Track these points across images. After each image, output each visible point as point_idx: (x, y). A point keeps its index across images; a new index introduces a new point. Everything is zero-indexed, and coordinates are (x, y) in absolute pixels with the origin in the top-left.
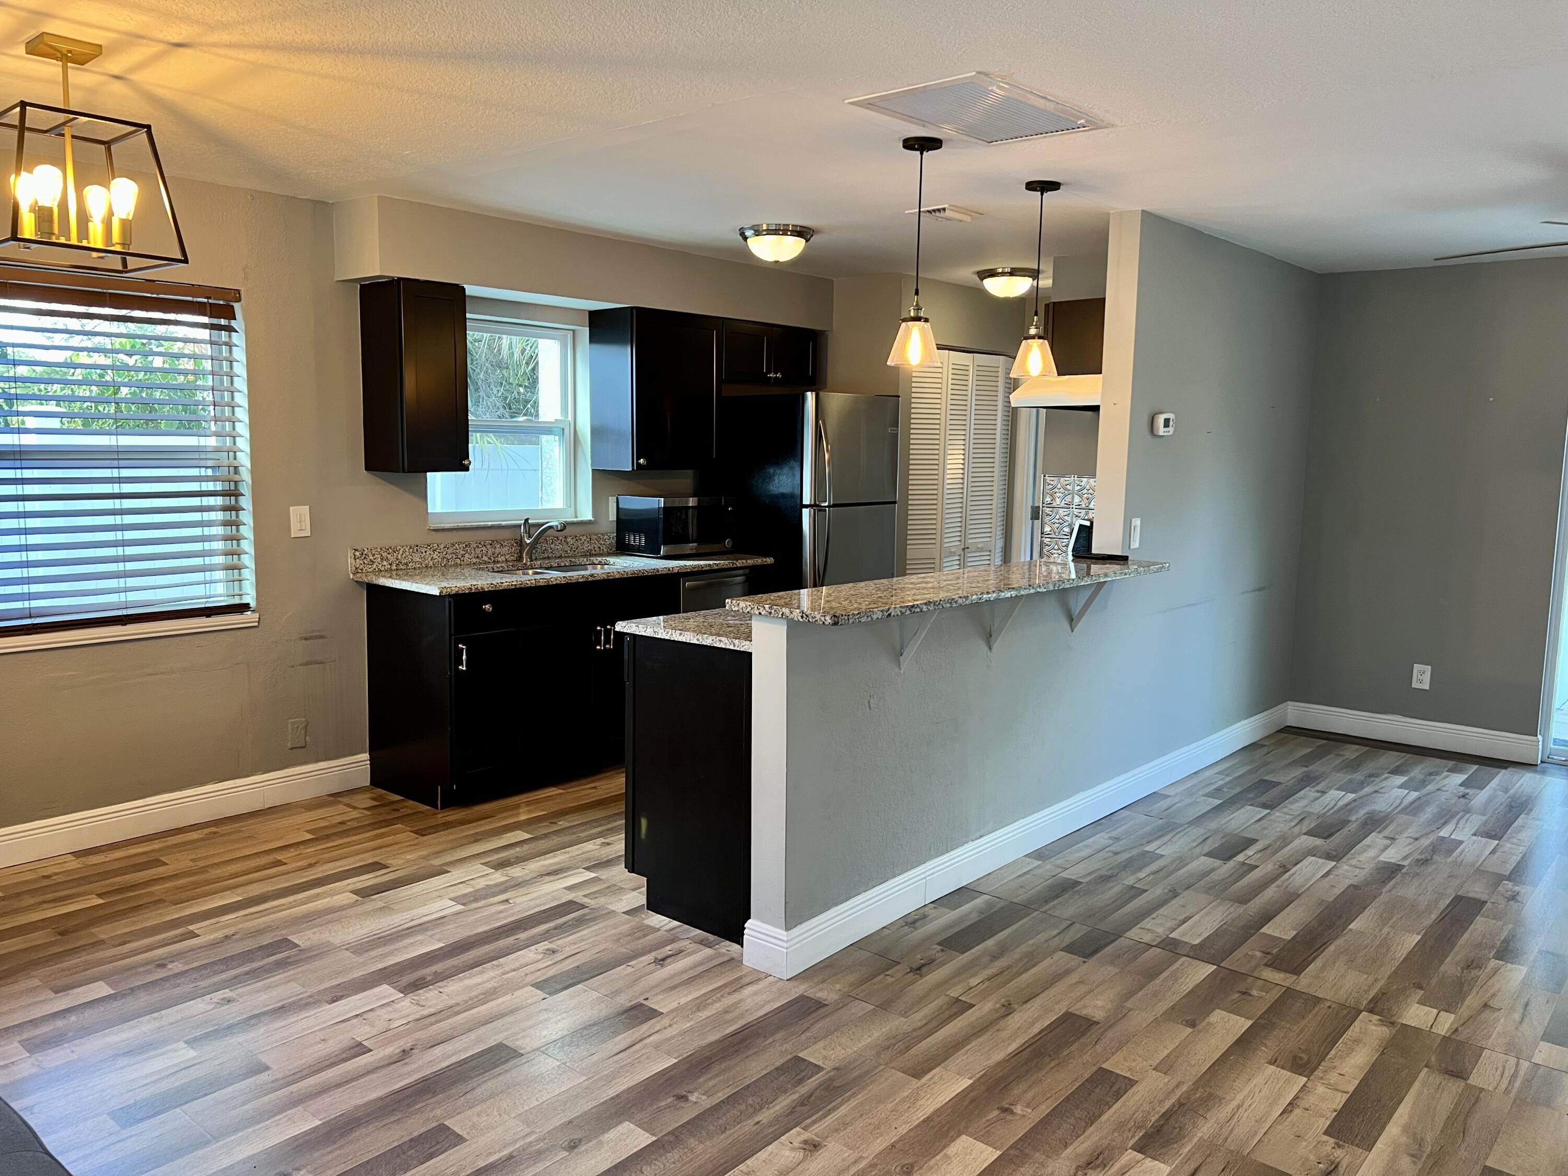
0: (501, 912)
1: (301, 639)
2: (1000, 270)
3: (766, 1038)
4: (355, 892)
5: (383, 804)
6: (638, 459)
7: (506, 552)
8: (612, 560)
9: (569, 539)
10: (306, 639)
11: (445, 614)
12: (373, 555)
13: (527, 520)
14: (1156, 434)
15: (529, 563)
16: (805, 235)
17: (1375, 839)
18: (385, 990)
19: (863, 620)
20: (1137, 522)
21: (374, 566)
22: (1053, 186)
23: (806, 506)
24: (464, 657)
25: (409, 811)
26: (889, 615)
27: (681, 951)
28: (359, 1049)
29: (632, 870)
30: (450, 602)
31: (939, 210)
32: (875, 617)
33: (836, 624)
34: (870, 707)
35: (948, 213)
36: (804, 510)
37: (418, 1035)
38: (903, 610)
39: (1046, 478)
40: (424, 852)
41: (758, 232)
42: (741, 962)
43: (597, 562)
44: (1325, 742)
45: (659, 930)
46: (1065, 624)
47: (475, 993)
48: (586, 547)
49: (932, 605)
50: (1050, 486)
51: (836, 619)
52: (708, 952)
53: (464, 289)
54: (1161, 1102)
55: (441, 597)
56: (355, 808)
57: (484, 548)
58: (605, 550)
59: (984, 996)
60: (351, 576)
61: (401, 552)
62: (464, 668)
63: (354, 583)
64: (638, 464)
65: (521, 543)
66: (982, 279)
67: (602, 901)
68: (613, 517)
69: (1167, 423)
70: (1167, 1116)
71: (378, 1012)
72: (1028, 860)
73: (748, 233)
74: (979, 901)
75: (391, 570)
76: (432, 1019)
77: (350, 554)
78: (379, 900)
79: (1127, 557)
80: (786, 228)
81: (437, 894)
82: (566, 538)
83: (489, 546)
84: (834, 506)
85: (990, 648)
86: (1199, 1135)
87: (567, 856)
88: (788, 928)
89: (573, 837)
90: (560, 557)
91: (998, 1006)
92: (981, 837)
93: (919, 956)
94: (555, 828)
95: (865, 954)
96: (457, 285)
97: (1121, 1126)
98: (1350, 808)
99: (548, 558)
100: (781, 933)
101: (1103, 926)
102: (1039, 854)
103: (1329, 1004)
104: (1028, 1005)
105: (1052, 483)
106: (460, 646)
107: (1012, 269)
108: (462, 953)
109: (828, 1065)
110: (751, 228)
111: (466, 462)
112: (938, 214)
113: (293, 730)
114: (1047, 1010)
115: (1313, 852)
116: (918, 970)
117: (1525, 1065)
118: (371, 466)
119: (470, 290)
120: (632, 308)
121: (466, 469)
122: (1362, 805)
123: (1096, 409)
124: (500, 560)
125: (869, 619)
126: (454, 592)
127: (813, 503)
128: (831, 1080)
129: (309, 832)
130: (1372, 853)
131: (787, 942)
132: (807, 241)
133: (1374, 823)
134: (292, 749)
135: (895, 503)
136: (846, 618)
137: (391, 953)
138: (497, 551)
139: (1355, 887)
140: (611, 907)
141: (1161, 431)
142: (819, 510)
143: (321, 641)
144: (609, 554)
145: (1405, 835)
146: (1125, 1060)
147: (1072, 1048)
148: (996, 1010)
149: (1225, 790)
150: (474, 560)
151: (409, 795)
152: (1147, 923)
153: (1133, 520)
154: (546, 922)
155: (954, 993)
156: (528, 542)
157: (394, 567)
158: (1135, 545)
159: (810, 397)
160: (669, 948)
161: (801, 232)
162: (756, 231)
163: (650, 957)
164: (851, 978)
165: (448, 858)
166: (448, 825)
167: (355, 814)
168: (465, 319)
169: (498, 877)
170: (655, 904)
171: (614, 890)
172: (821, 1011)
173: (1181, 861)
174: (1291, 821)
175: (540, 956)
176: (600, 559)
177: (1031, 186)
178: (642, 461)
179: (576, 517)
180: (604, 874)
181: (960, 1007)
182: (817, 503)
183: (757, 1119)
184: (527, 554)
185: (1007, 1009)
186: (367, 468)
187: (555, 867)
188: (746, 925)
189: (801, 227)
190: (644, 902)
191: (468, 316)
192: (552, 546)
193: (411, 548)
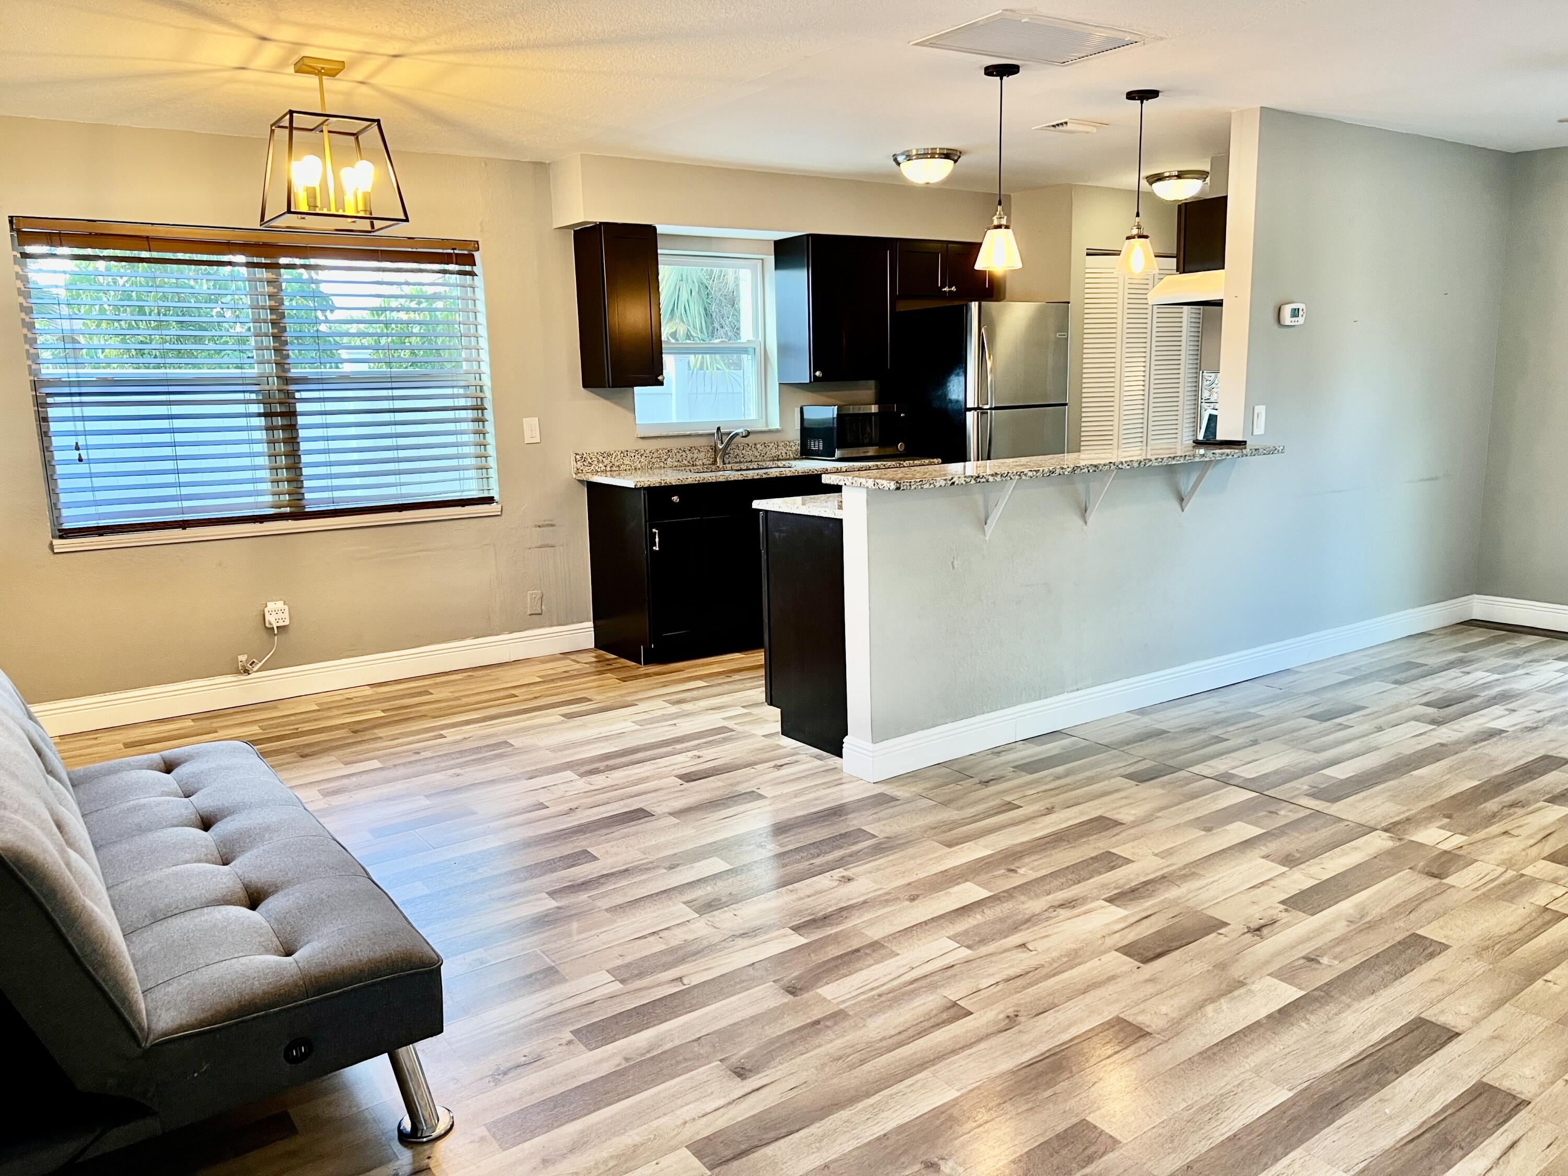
0: (667, 731)
1: (536, 526)
2: (1167, 174)
3: (840, 816)
4: (563, 715)
5: (600, 660)
6: (815, 372)
7: (703, 458)
8: (793, 463)
9: (758, 446)
10: (539, 526)
11: (641, 503)
12: (591, 459)
13: (719, 429)
14: (1282, 323)
15: (721, 466)
16: (952, 157)
17: (1497, 710)
18: (569, 774)
19: (925, 487)
20: (1261, 409)
21: (592, 468)
22: (1153, 94)
23: (970, 409)
24: (657, 540)
25: (620, 666)
26: (953, 483)
27: (797, 761)
28: (542, 806)
29: (771, 704)
30: (644, 494)
31: (1062, 124)
32: (938, 485)
33: (898, 489)
34: (953, 567)
35: (1069, 127)
36: (968, 413)
37: (584, 801)
38: (968, 480)
39: (1205, 374)
40: (623, 692)
41: (909, 158)
42: (842, 770)
43: (781, 465)
44: (1504, 632)
45: (785, 747)
46: (1175, 504)
47: (632, 779)
48: (774, 452)
49: (999, 476)
50: (1208, 382)
51: (898, 485)
52: (819, 762)
53: (655, 228)
54: (1147, 874)
55: (636, 489)
56: (578, 662)
57: (684, 454)
58: (792, 456)
59: (1034, 801)
60: (574, 476)
61: (614, 456)
62: (657, 549)
63: (577, 482)
64: (815, 376)
65: (715, 449)
66: (1151, 184)
67: (747, 728)
68: (798, 427)
69: (1295, 313)
70: (1145, 884)
71: (560, 786)
72: (1129, 714)
73: (900, 159)
74: (1066, 742)
75: (606, 471)
76: (596, 792)
77: (573, 458)
78: (578, 721)
79: (1245, 442)
80: (934, 151)
81: (624, 718)
82: (755, 445)
83: (688, 452)
84: (996, 408)
85: (1086, 523)
86: (1166, 896)
87: (732, 698)
88: (874, 741)
89: (742, 686)
90: (751, 461)
91: (1042, 808)
92: (1078, 690)
93: (991, 774)
94: (730, 679)
95: (945, 770)
96: (650, 226)
97: (1104, 886)
98: (1486, 686)
99: (740, 462)
100: (869, 745)
101: (1170, 762)
102: (1142, 712)
103: (1346, 823)
104: (1068, 810)
105: (1210, 379)
106: (654, 530)
107: (1178, 171)
108: (631, 754)
109: (882, 836)
110: (902, 154)
111: (660, 378)
112: (1061, 128)
113: (531, 599)
114: (1082, 813)
115: (1417, 719)
116: (986, 783)
117: (1511, 873)
118: (586, 385)
119: (660, 229)
120: (808, 235)
121: (661, 384)
122: (1503, 684)
123: (1219, 303)
124: (697, 463)
125: (932, 486)
126: (646, 486)
127: (976, 406)
128: (880, 844)
129: (539, 677)
130: (1481, 720)
131: (873, 752)
132: (955, 161)
133: (1504, 698)
134: (531, 615)
135: (1065, 405)
136: (908, 484)
137: (579, 752)
138: (695, 456)
139: (1442, 745)
140: (754, 732)
141: (1287, 319)
142: (982, 413)
143: (551, 528)
144: (795, 459)
145: (1529, 708)
146: (1133, 848)
147: (1091, 838)
148: (1039, 811)
149: (1362, 669)
150: (676, 464)
151: (621, 655)
152: (1211, 763)
153: (1256, 407)
154: (699, 739)
155: (1008, 799)
156: (721, 447)
157: (608, 469)
158: (1259, 429)
159: (974, 306)
160: (789, 759)
161: (948, 155)
162: (907, 156)
163: (772, 764)
164: (928, 785)
165: (639, 696)
166: (647, 675)
167: (578, 666)
168: (657, 254)
169: (674, 709)
170: (786, 731)
171: (760, 721)
172: (893, 804)
173: (1278, 720)
174: (1415, 694)
175: (688, 759)
176: (784, 462)
177: (1131, 96)
178: (818, 373)
179: (767, 426)
180: (754, 711)
181: (1011, 807)
182: (980, 406)
183: (812, 862)
184: (720, 458)
185: (1050, 811)
186: (584, 386)
187: (719, 705)
188: (844, 740)
189: (947, 149)
190: (780, 730)
191: (659, 251)
192: (744, 452)
193: (622, 452)
